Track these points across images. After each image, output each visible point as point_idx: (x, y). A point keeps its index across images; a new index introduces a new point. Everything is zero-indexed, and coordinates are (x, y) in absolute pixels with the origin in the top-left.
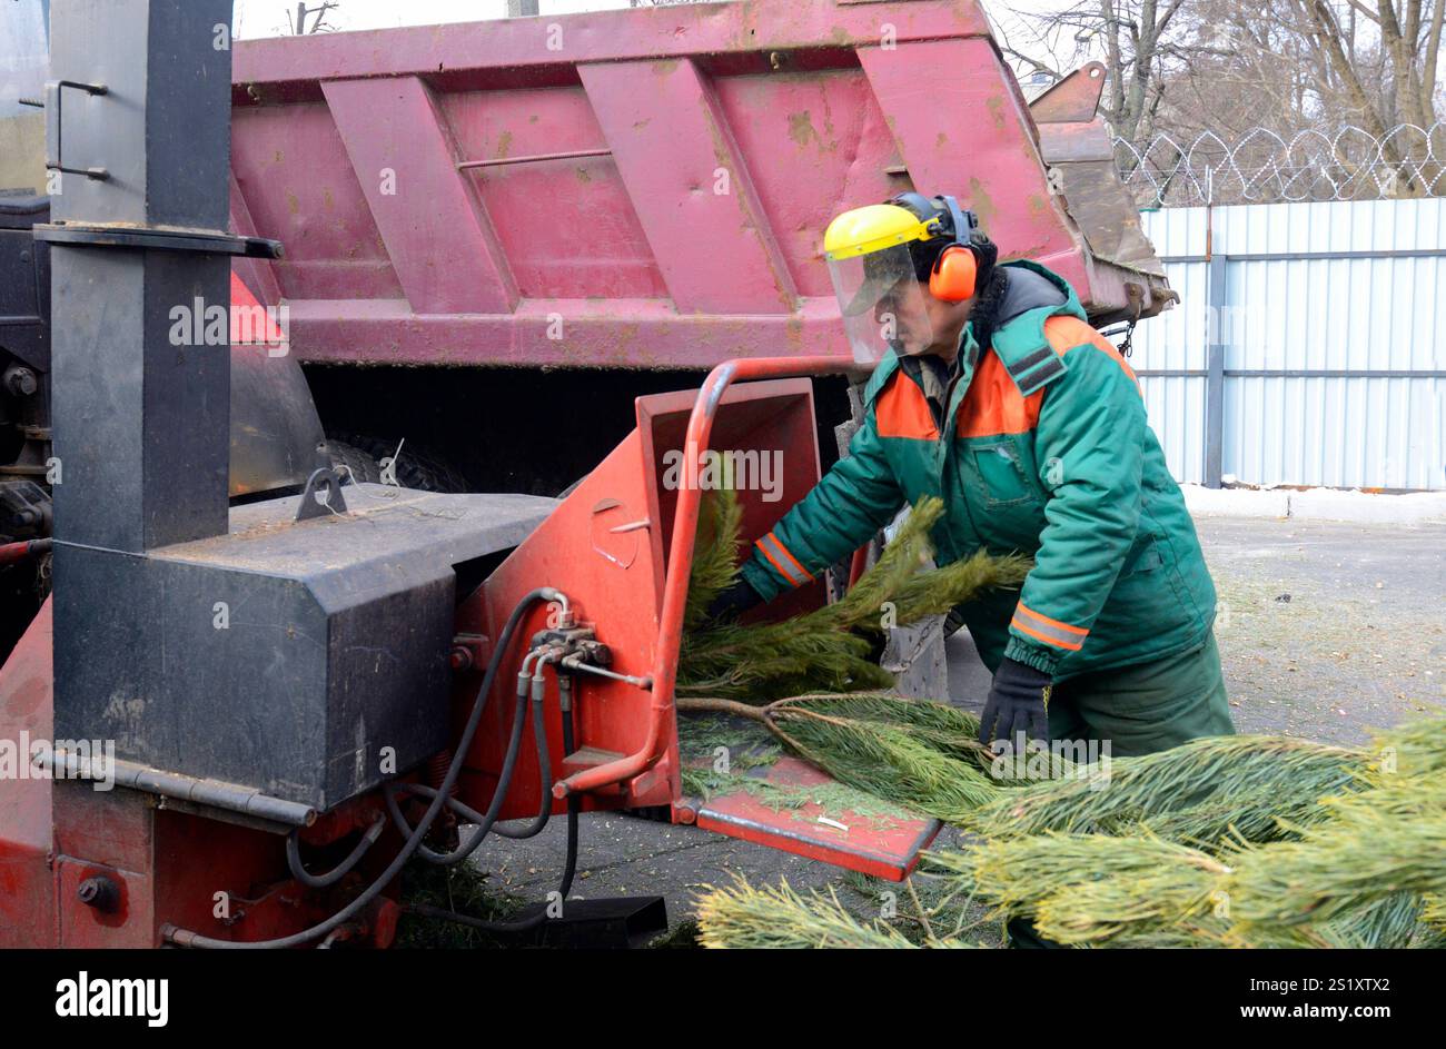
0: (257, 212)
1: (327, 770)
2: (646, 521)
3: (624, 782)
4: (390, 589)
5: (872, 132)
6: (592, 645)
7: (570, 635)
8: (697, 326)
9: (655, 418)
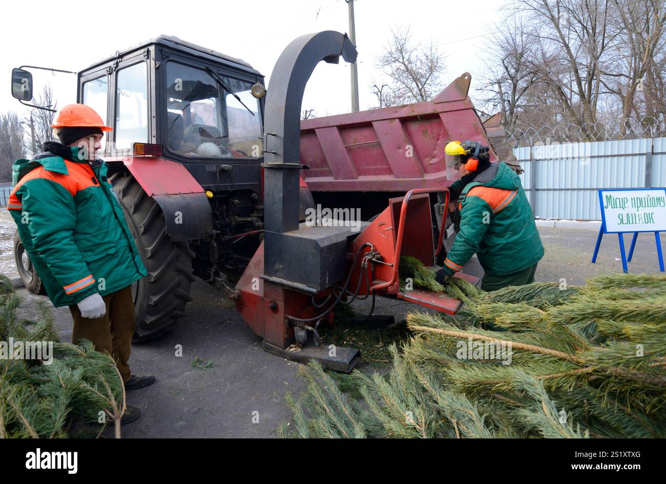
0: (301, 159)
1: (321, 282)
2: (392, 227)
3: (386, 288)
4: (333, 242)
5: (443, 133)
6: (379, 256)
7: (373, 254)
8: (400, 181)
9: (394, 204)
